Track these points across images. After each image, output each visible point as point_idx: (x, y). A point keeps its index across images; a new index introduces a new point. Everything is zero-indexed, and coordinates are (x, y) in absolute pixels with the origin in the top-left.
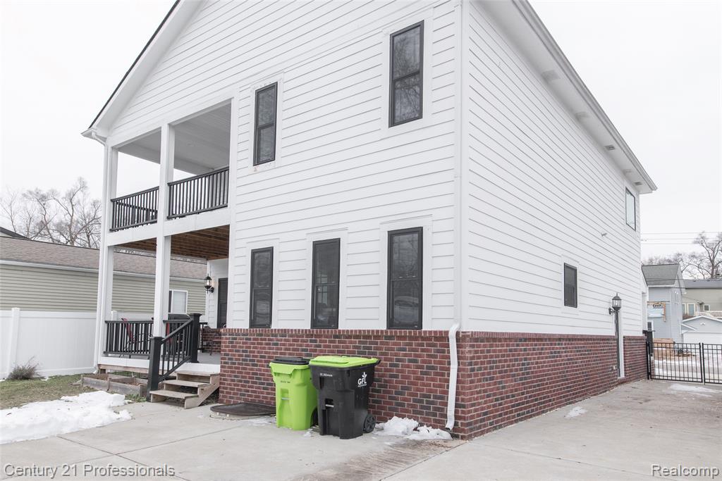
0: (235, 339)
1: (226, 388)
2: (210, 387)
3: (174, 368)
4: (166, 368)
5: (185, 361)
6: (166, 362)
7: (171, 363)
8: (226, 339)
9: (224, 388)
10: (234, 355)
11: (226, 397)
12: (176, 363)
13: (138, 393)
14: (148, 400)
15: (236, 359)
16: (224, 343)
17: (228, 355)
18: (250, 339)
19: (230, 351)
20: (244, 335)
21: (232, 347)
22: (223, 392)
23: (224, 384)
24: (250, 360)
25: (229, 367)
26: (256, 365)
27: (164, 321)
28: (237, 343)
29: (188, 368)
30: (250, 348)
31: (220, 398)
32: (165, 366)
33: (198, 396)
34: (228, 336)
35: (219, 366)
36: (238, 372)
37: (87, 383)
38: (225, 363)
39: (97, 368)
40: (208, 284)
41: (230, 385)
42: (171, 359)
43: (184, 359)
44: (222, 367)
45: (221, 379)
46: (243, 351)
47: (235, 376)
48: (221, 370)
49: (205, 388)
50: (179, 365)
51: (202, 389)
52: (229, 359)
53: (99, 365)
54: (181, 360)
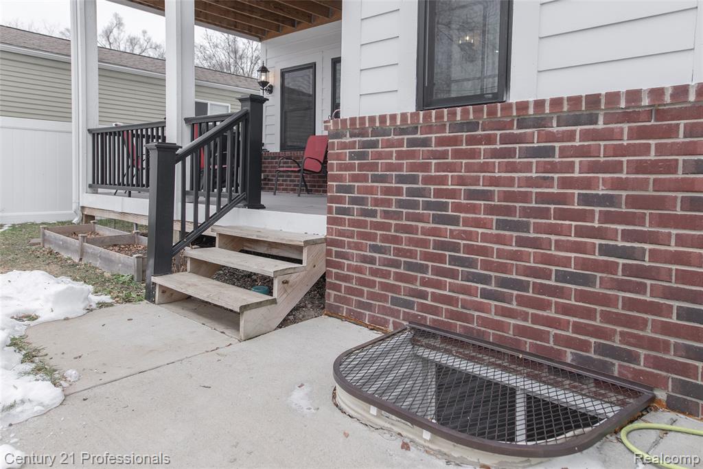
0: (374, 145)
1: (346, 278)
2: (304, 275)
3: (210, 220)
4: (190, 217)
5: (233, 203)
6: (190, 207)
7: (202, 208)
8: (344, 146)
9: (338, 277)
10: (370, 190)
11: (346, 301)
12: (213, 209)
13: (132, 272)
14: (150, 297)
15: (377, 202)
16: (338, 157)
17: (349, 189)
18: (425, 142)
19: (355, 178)
20: (402, 131)
21: (361, 167)
22: (337, 288)
23: (340, 266)
24: (428, 206)
25: (354, 223)
26: (454, 221)
27: (187, 120)
28: (379, 156)
29: (240, 221)
30: (425, 168)
31: (330, 301)
32: (187, 214)
33: (274, 302)
34: (348, 140)
35: (324, 218)
36: (385, 239)
37: (50, 242)
38: (341, 211)
39: (80, 213)
40: (263, 78)
41: (358, 270)
42: (201, 199)
43: (230, 200)
44: (330, 221)
45: (329, 253)
46: (401, 179)
47: (375, 249)
48: (329, 231)
49: (292, 278)
50: (221, 212)
51: (286, 282)
52: (354, 201)
53: (83, 208)
54: (225, 201)
